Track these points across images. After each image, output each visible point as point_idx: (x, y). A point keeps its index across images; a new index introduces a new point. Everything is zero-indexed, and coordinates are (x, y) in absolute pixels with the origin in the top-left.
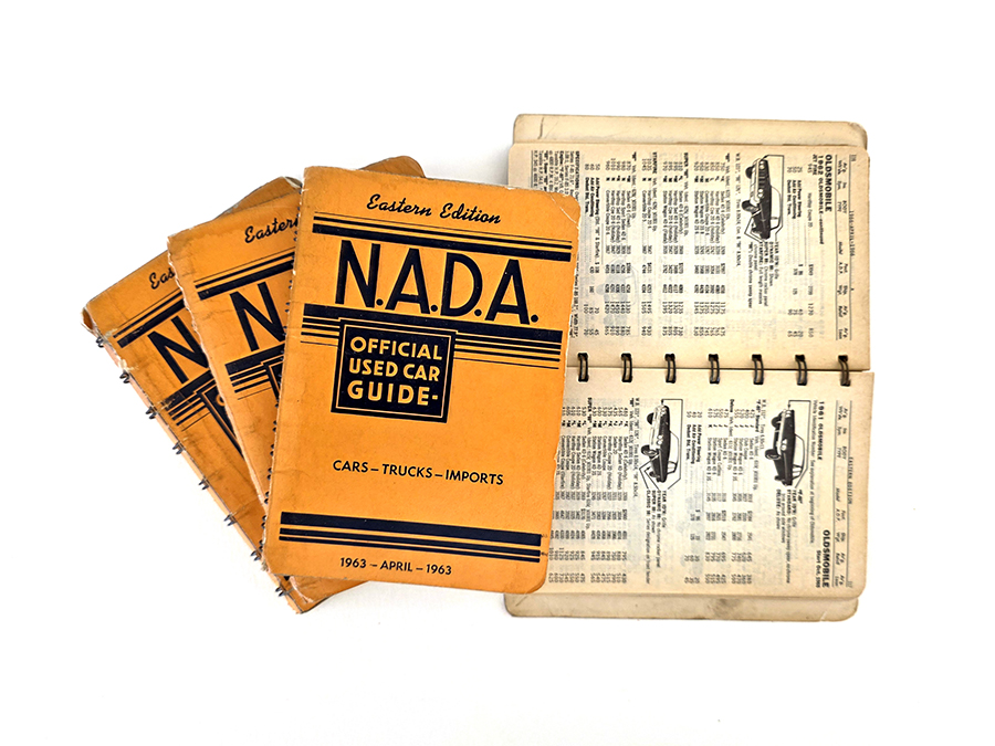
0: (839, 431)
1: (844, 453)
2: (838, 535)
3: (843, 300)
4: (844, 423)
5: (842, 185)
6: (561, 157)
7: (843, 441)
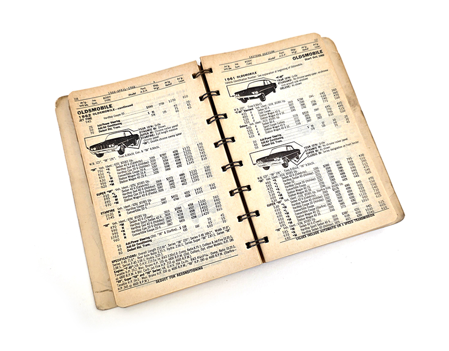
0: (237, 67)
1: (249, 61)
2: (293, 53)
3: (162, 85)
4: (233, 66)
5: (94, 102)
6: (118, 272)
7: (242, 64)
